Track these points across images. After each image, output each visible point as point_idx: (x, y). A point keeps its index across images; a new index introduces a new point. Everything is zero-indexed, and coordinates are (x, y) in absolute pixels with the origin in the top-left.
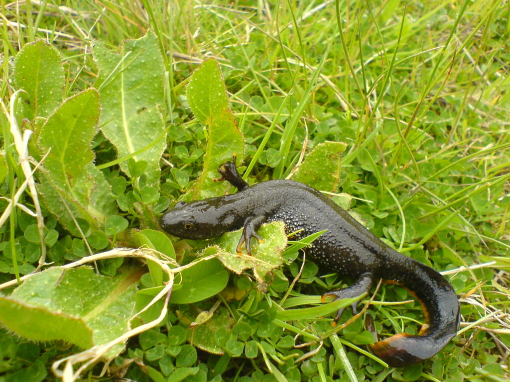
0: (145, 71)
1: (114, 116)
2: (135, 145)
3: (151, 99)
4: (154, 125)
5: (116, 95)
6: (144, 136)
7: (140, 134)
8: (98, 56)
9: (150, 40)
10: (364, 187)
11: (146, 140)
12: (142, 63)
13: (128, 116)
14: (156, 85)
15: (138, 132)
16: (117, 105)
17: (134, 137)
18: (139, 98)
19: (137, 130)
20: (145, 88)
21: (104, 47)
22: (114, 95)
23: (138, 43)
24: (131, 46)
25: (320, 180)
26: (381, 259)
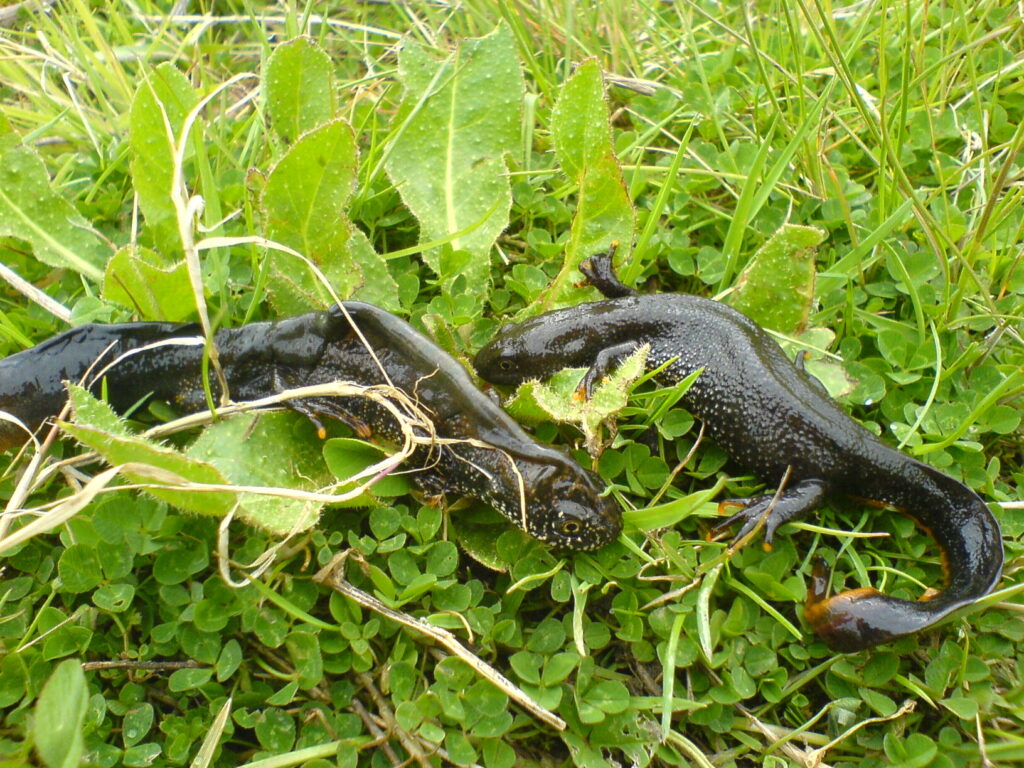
0: (491, 94)
1: (431, 169)
2: (459, 221)
3: (500, 144)
4: (494, 187)
5: (438, 134)
6: (477, 206)
7: (471, 203)
8: (409, 67)
9: (502, 39)
10: (887, 323)
11: (478, 213)
12: (487, 79)
13: (456, 171)
14: (509, 119)
15: (467, 200)
16: (440, 151)
17: (459, 207)
18: (478, 140)
19: (467, 195)
20: (490, 122)
21: (423, 51)
22: (433, 135)
23: (482, 43)
24: (471, 50)
25: (779, 299)
26: (849, 462)
